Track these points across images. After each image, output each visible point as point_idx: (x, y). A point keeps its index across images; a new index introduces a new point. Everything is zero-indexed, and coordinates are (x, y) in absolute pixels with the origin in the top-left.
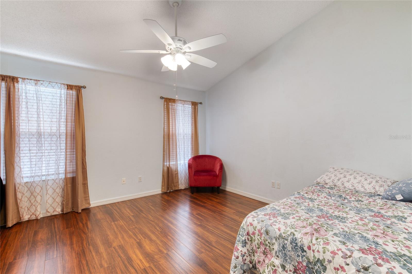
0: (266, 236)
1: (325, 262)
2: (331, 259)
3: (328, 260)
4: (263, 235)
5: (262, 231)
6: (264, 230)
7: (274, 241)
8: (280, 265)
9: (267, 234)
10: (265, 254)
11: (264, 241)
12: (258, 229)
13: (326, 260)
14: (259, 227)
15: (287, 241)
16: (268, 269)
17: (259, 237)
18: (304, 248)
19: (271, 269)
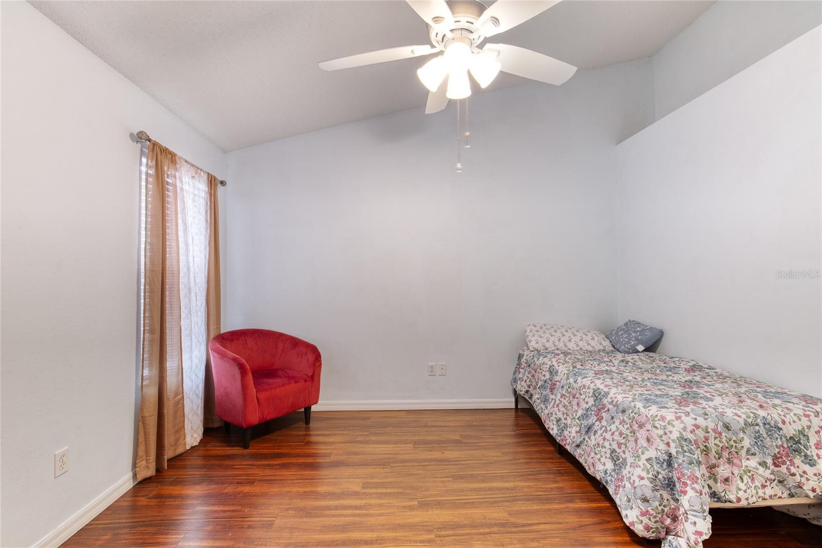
0: (727, 433)
1: (805, 431)
2: (809, 424)
3: (807, 426)
4: (724, 434)
5: (719, 429)
6: (721, 426)
7: (741, 435)
8: (758, 465)
9: (729, 430)
10: (730, 463)
11: (728, 443)
12: (712, 429)
13: (806, 428)
14: (711, 426)
15: (758, 427)
16: (743, 482)
17: (717, 441)
18: (779, 425)
19: (748, 478)
